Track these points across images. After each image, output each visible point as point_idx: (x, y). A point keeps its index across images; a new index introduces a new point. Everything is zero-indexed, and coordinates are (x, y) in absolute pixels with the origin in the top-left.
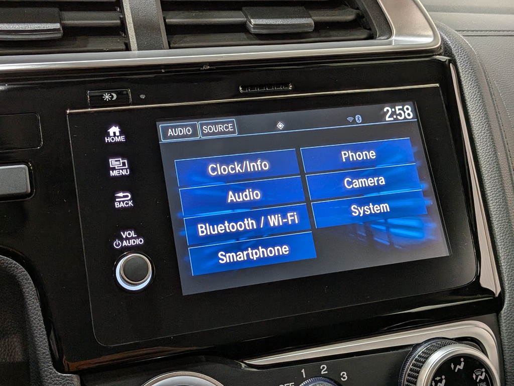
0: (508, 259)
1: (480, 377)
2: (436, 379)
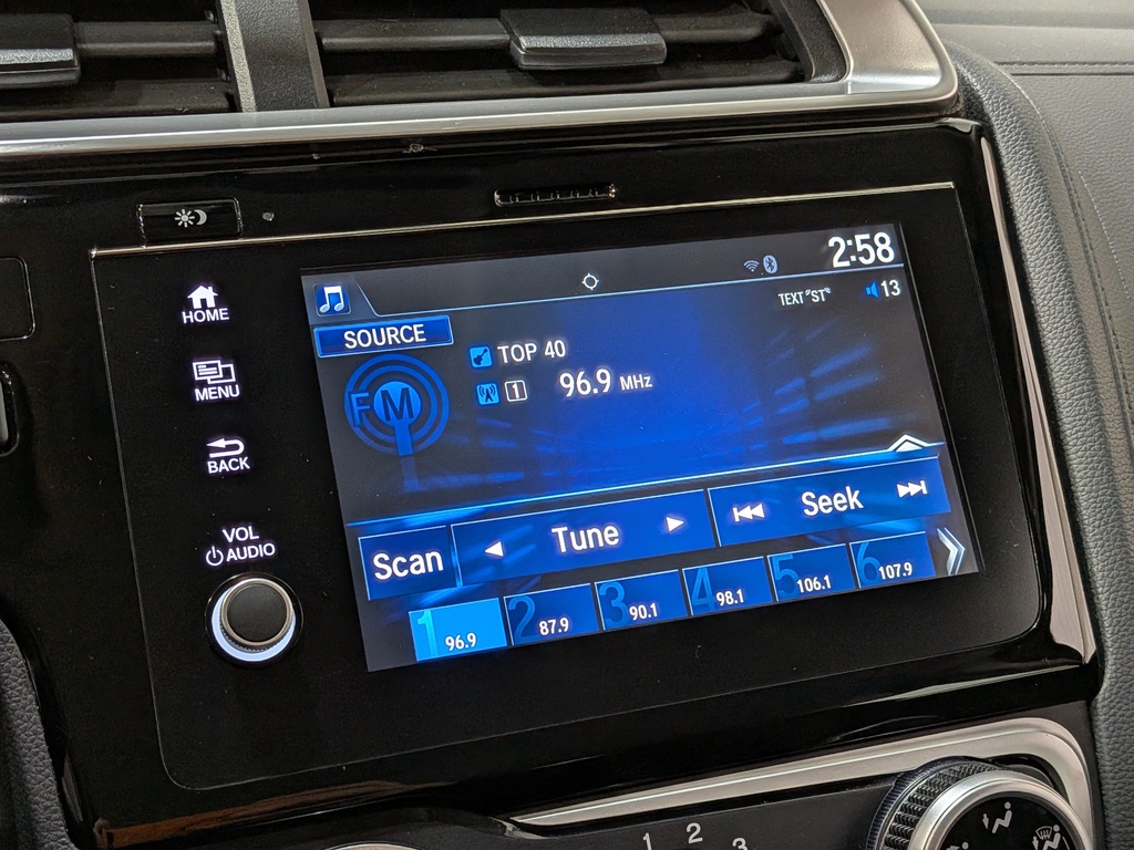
0: (1113, 577)
1: (1048, 844)
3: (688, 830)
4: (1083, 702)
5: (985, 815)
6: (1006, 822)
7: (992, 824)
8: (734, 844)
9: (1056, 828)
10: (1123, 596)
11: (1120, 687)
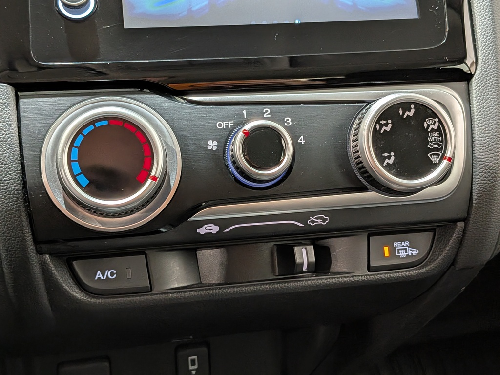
1: (432, 126)
2: (381, 122)
3: (264, 111)
4: (466, 82)
5: (401, 109)
6: (411, 113)
7: (403, 114)
8: (285, 120)
9: (437, 120)
10: (488, 33)
11: (483, 74)
